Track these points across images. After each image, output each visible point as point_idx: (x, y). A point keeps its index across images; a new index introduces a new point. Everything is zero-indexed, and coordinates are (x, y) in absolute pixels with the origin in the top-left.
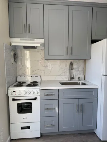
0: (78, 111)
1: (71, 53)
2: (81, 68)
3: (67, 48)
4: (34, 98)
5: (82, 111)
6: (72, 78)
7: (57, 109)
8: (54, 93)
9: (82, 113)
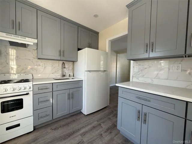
0: (69, 98)
1: (64, 56)
2: (71, 68)
3: (60, 51)
4: (25, 93)
5: (73, 98)
6: (64, 76)
7: (51, 100)
8: (48, 87)
9: (72, 99)
